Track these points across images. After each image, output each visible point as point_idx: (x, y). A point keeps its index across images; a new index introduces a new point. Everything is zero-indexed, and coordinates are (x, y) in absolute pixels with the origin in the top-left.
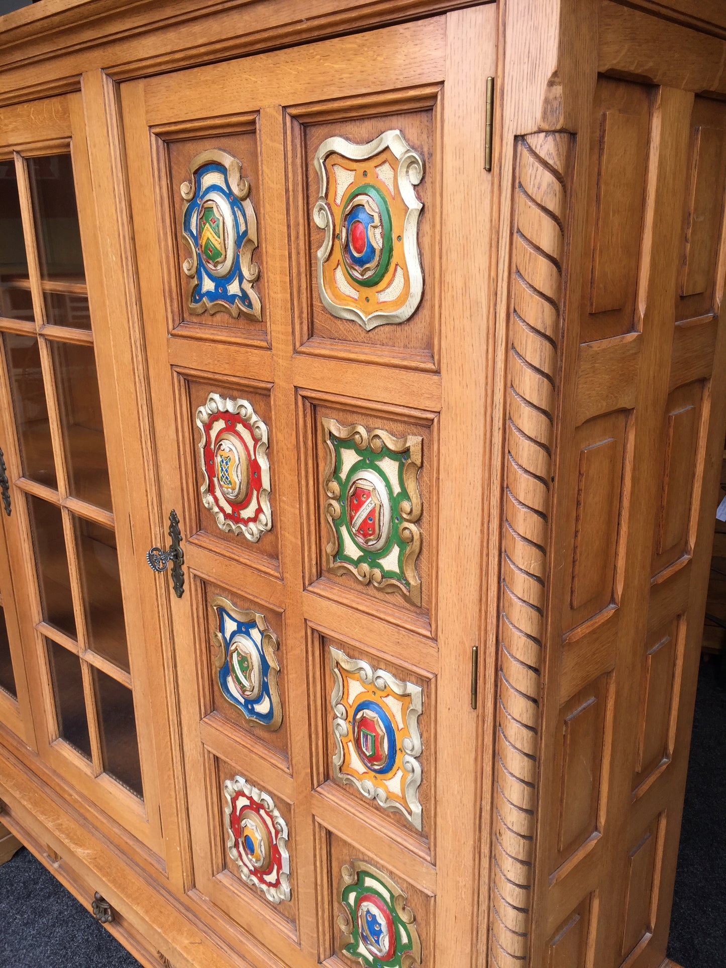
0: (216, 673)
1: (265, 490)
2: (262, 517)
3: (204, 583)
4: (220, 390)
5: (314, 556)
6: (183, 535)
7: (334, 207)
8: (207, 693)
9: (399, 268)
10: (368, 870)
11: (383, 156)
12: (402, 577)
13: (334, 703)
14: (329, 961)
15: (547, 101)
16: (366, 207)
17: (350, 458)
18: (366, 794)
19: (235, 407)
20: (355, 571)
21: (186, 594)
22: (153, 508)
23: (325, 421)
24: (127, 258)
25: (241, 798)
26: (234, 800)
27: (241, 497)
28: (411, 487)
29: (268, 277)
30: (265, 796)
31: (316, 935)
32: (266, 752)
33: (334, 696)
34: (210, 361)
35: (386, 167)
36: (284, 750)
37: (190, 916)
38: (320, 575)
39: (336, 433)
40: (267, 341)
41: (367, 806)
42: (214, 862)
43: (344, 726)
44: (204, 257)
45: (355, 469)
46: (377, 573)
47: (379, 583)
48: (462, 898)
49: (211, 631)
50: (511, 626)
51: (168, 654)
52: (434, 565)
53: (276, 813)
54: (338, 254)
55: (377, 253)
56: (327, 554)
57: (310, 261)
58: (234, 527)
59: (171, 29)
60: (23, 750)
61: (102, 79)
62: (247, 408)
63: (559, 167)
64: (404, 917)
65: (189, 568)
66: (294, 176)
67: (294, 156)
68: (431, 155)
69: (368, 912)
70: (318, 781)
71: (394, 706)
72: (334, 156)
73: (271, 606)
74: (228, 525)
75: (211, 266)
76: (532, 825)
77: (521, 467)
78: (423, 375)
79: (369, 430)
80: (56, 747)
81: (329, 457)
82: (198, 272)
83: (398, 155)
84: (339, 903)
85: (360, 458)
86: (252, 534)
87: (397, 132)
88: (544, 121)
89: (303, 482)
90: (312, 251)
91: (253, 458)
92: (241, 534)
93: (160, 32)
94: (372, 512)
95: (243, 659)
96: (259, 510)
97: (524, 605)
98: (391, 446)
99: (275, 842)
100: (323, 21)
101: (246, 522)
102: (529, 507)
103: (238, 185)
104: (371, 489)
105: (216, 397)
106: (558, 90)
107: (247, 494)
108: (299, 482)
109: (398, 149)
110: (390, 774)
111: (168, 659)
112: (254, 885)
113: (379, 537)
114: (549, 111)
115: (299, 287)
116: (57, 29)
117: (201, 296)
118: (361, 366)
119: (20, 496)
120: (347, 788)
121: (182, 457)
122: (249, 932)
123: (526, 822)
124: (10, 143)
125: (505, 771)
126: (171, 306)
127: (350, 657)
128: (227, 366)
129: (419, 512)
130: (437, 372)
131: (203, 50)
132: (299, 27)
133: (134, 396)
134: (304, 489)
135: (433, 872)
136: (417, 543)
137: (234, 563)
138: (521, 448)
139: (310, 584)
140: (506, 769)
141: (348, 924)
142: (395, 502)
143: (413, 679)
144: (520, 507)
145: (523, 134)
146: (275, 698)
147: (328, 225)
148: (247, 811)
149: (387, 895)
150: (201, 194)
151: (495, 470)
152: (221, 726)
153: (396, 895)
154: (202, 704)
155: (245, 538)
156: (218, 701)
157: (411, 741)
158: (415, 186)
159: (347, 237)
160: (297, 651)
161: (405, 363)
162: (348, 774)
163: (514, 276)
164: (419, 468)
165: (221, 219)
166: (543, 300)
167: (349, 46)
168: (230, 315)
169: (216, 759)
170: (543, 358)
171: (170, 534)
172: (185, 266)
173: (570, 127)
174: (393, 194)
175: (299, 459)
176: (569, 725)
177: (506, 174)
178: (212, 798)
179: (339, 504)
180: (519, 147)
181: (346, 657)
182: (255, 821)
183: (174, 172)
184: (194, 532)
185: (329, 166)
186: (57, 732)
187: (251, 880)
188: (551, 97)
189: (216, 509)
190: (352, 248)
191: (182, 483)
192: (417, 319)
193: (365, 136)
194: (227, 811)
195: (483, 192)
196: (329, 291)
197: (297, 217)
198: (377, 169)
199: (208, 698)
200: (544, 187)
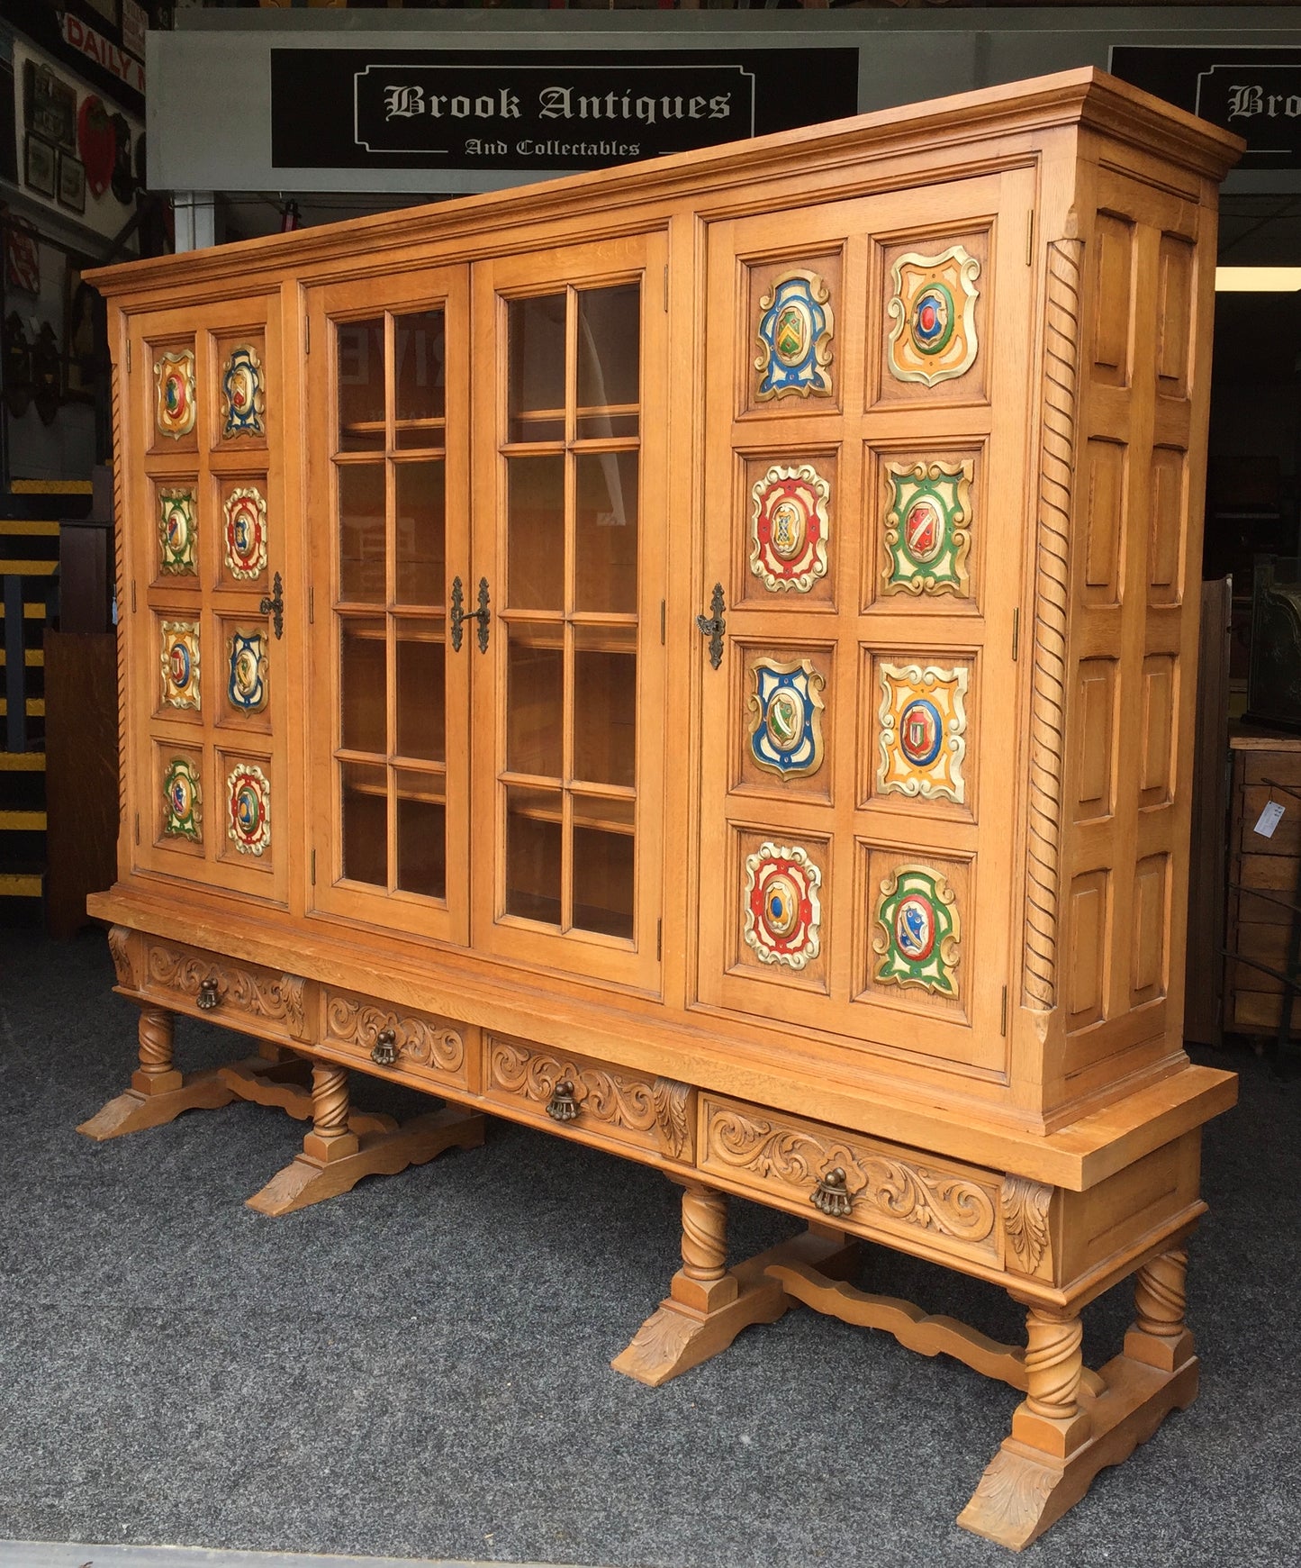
0: (747, 742)
1: (822, 539)
2: (817, 565)
3: (745, 646)
4: (784, 460)
5: (870, 583)
6: (727, 605)
7: (906, 301)
8: (736, 765)
9: (958, 338)
10: (910, 869)
11: (949, 263)
12: (953, 576)
13: (882, 716)
14: (861, 996)
15: (1068, 222)
16: (935, 297)
18: (911, 792)
19: (797, 473)
20: (909, 585)
21: (724, 664)
22: (696, 584)
23: (887, 465)
24: (698, 364)
25: (767, 866)
26: (758, 874)
27: (796, 553)
28: (964, 499)
29: (843, 359)
30: (797, 849)
31: (849, 973)
33: (882, 710)
34: (779, 436)
35: (951, 270)
36: (825, 786)
38: (875, 598)
39: (897, 473)
40: (838, 408)
42: (726, 959)
43: (891, 734)
44: (778, 353)
45: (913, 498)
46: (930, 580)
47: (932, 588)
48: (1002, 841)
49: (748, 697)
50: (1045, 577)
52: (983, 554)
53: (807, 862)
54: (907, 334)
55: (943, 328)
56: (883, 579)
57: (882, 341)
58: (785, 585)
61: (693, 220)
62: (810, 472)
63: (1076, 261)
64: (944, 898)
65: (730, 635)
66: (874, 282)
67: (875, 268)
68: (986, 260)
69: (908, 912)
70: (862, 801)
71: (940, 696)
72: (908, 266)
73: (822, 642)
74: (779, 584)
75: (785, 359)
77: (1052, 455)
78: (977, 409)
79: (927, 464)
80: (504, 922)
81: (889, 494)
82: (770, 366)
83: (961, 262)
84: (876, 925)
85: (918, 488)
86: (805, 584)
87: (961, 247)
88: (1066, 234)
89: (865, 518)
90: (885, 334)
91: (812, 513)
92: (794, 588)
94: (930, 527)
95: (786, 709)
96: (815, 560)
98: (947, 471)
99: (805, 897)
101: (799, 575)
102: (1058, 484)
103: (818, 294)
104: (928, 508)
105: (778, 469)
106: (1074, 216)
107: (802, 549)
108: (862, 520)
109: (961, 257)
110: (935, 761)
112: (775, 960)
113: (934, 548)
114: (1069, 228)
117: (770, 386)
119: (503, 628)
120: (891, 794)
121: (734, 530)
124: (565, 278)
125: (1041, 695)
126: (739, 397)
127: (901, 666)
128: (795, 437)
129: (970, 519)
130: (989, 404)
132: (891, 181)
134: (865, 525)
135: (975, 831)
136: (967, 542)
137: (784, 614)
138: (1052, 443)
139: (866, 609)
140: (1041, 693)
141: (884, 942)
142: (950, 516)
144: (1052, 485)
145: (1052, 241)
146: (818, 737)
147: (900, 314)
148: (773, 878)
150: (781, 304)
151: (1033, 461)
152: (750, 791)
153: (937, 879)
154: (730, 779)
155: (798, 589)
156: (748, 769)
157: (957, 721)
158: (973, 281)
159: (918, 320)
160: (848, 678)
161: (963, 403)
162: (893, 781)
163: (1046, 328)
164: (970, 483)
165: (801, 320)
166: (1067, 342)
167: (929, 192)
168: (800, 396)
169: (741, 831)
170: (1067, 379)
171: (711, 608)
172: (757, 363)
173: (1081, 237)
174: (956, 288)
175: (863, 499)
177: (1041, 267)
178: (730, 879)
179: (898, 530)
180: (1050, 249)
181: (897, 667)
182: (781, 885)
183: (754, 290)
184: (739, 600)
185: (904, 273)
186: (505, 910)
187: (771, 957)
188: (1071, 219)
189: (765, 573)
190: (921, 327)
191: (731, 555)
192: (972, 372)
193: (935, 251)
195: (1025, 279)
196: (898, 363)
197: (874, 309)
198: (944, 272)
199: (736, 770)
200: (1067, 270)
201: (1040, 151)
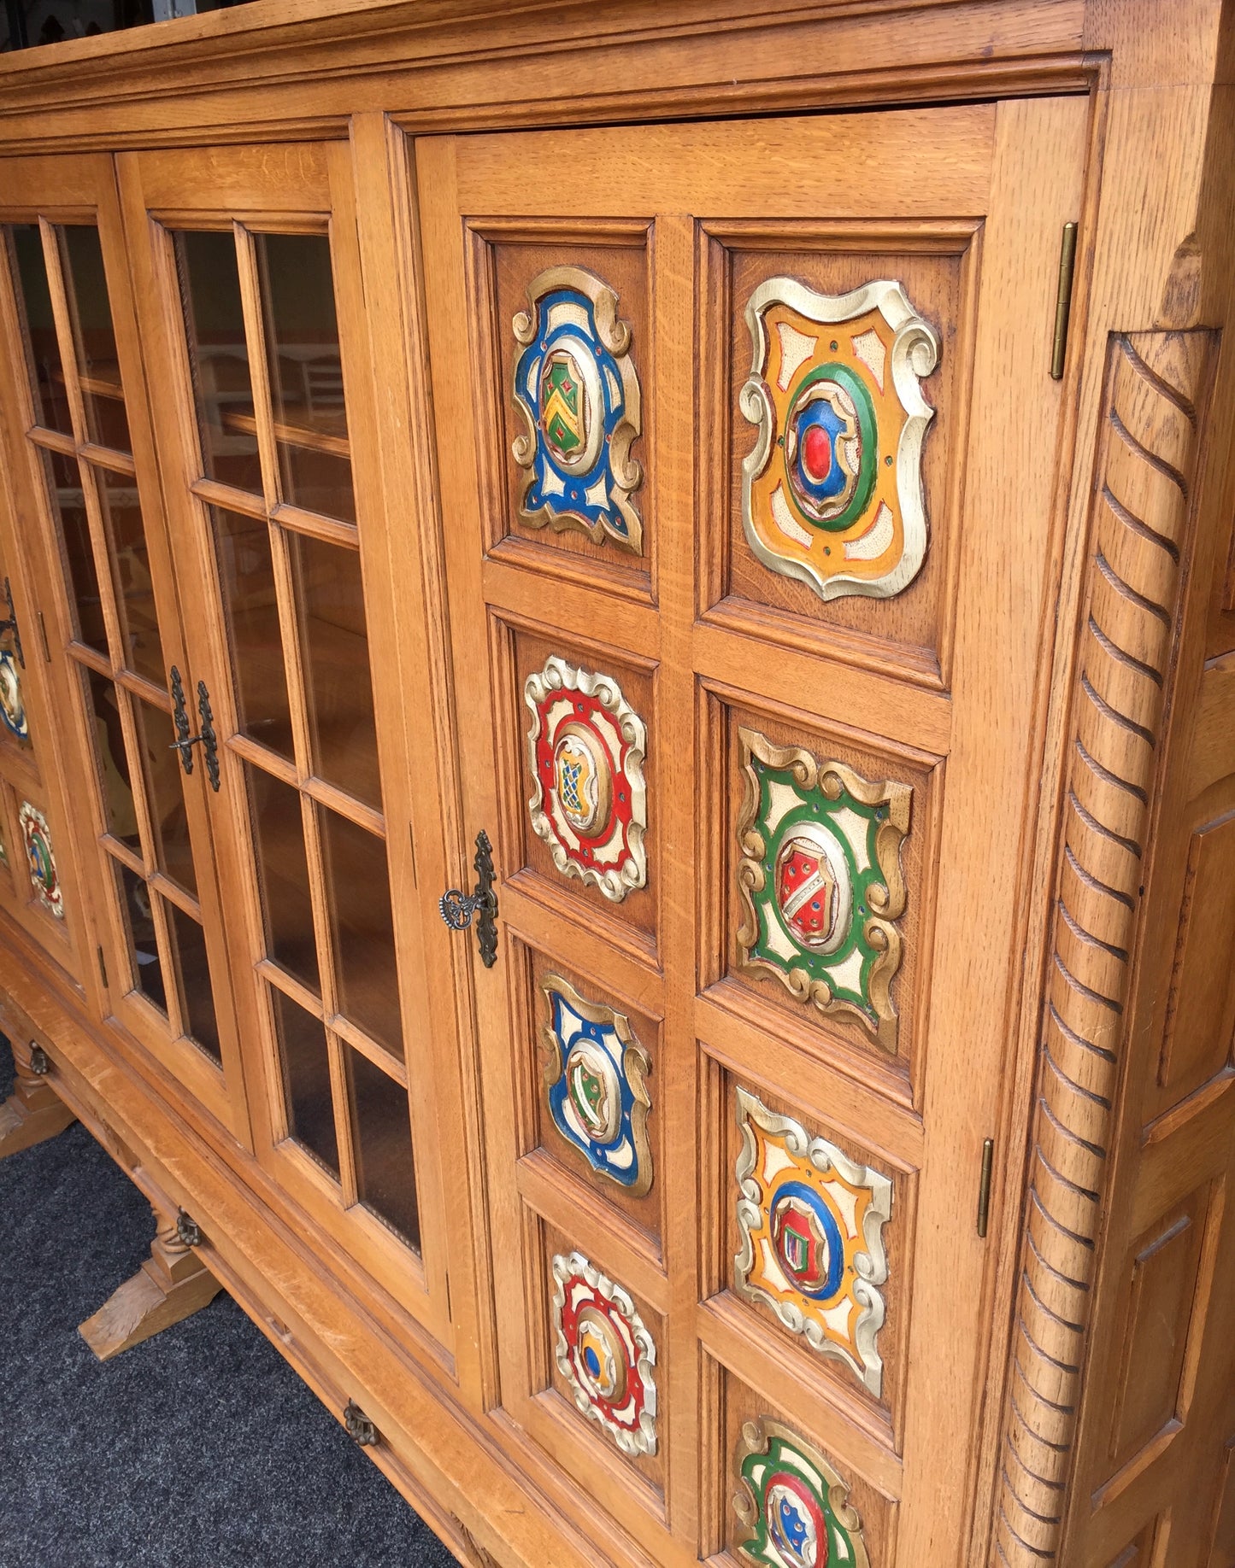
0: (544, 1090)
1: (636, 824)
2: (629, 864)
3: (530, 951)
4: (566, 653)
5: (716, 943)
6: (497, 872)
7: (775, 392)
8: (530, 1120)
9: (885, 508)
10: (785, 1437)
11: (868, 322)
12: (865, 1001)
13: (740, 1176)
14: (716, 1558)
15: (1172, 281)
16: (834, 403)
17: (784, 799)
18: (790, 1325)
19: (591, 685)
20: (785, 979)
21: (500, 964)
22: (450, 823)
23: (745, 734)
24: (419, 426)
25: (579, 1286)
26: (568, 1288)
27: (596, 829)
28: (889, 864)
29: (657, 491)
30: (619, 1292)
31: (696, 1518)
32: (624, 1228)
33: (740, 1164)
34: (553, 608)
35: (872, 339)
36: (654, 1230)
37: (493, 1449)
38: (724, 972)
39: (763, 757)
40: (650, 592)
41: (791, 1343)
42: (533, 1375)
43: (754, 1214)
44: (548, 441)
45: (791, 818)
46: (823, 988)
47: (827, 1005)
48: (944, 1516)
49: (539, 1025)
50: (1054, 1123)
51: (467, 1051)
52: (924, 997)
53: (637, 1321)
54: (779, 470)
55: (850, 481)
56: (738, 943)
57: (730, 472)
58: (582, 873)
59: (507, 64)
60: (230, 1147)
61: (386, 126)
62: (611, 690)
63: (1187, 390)
64: (845, 1520)
65: (505, 924)
66: (709, 334)
67: (711, 302)
68: (953, 330)
69: (784, 1501)
70: (709, 1290)
71: (841, 1199)
72: (780, 309)
73: (641, 1009)
74: (573, 868)
75: (559, 456)
76: (1070, 1430)
77: (1087, 874)
78: (921, 693)
79: (820, 760)
80: (284, 1152)
81: (748, 792)
82: (537, 461)
83: (894, 324)
84: (737, 1476)
85: (801, 802)
86: (613, 889)
87: (895, 285)
88: (1165, 314)
89: (703, 826)
90: (734, 456)
91: (619, 769)
92: (593, 884)
93: (487, 66)
94: (820, 894)
95: (591, 1081)
96: (626, 854)
97: (1080, 1093)
98: (858, 794)
99: (633, 1364)
100: (774, 88)
101: (604, 868)
102: (1096, 941)
103: (611, 331)
104: (819, 857)
105: (560, 664)
106: (1194, 263)
107: (606, 826)
108: (696, 826)
109: (895, 313)
110: (830, 1302)
111: (467, 1057)
112: (596, 1419)
113: (830, 935)
114: (1175, 298)
115: (710, 514)
116: (312, 42)
117: (543, 500)
118: (812, 660)
119: (234, 763)
120: (758, 1309)
121: (500, 751)
122: (586, 1489)
123: (1061, 1425)
124: (229, 206)
125: (1031, 1345)
126: (490, 510)
127: (771, 1109)
128: (580, 621)
129: (901, 906)
130: (946, 691)
131: (560, 106)
132: (730, 93)
133: (423, 646)
134: (704, 839)
135: (897, 1466)
136: (894, 956)
137: (581, 930)
138: (1089, 844)
139: (708, 987)
140: (1032, 1341)
141: (749, 1509)
142: (860, 884)
143: (877, 1164)
144: (1082, 938)
145: (1124, 330)
146: (642, 1150)
147: (764, 419)
148: (589, 1309)
149: (817, 1483)
150: (547, 336)
151: (1040, 872)
152: (552, 1175)
153: (832, 1484)
154: (521, 1136)
155: (600, 893)
156: (547, 1133)
157: (870, 1259)
158: (921, 379)
159: (798, 448)
160: (683, 1087)
161: (890, 668)
162: (760, 1288)
163: (1092, 561)
164: (904, 836)
165: (580, 384)
166: (1144, 610)
167: (816, 133)
168: (590, 538)
169: (542, 1222)
170: (1138, 702)
171: (476, 867)
172: (516, 449)
174: (881, 385)
175: (697, 788)
176: (1142, 1267)
177: (1089, 393)
178: (532, 1279)
179: (763, 868)
180: (1116, 351)
181: (764, 1109)
182: (601, 1326)
183: (501, 293)
184: (516, 868)
185: (771, 325)
186: (286, 1130)
187: (592, 1413)
188: (1181, 274)
189: (553, 840)
190: (805, 468)
191: (498, 792)
192: (912, 596)
193: (838, 282)
194: (557, 1302)
195: (1045, 411)
196: (760, 527)
197: (710, 401)
198: (856, 340)
199: (530, 1127)
200: (1158, 424)
201: (1106, 53)
